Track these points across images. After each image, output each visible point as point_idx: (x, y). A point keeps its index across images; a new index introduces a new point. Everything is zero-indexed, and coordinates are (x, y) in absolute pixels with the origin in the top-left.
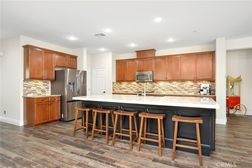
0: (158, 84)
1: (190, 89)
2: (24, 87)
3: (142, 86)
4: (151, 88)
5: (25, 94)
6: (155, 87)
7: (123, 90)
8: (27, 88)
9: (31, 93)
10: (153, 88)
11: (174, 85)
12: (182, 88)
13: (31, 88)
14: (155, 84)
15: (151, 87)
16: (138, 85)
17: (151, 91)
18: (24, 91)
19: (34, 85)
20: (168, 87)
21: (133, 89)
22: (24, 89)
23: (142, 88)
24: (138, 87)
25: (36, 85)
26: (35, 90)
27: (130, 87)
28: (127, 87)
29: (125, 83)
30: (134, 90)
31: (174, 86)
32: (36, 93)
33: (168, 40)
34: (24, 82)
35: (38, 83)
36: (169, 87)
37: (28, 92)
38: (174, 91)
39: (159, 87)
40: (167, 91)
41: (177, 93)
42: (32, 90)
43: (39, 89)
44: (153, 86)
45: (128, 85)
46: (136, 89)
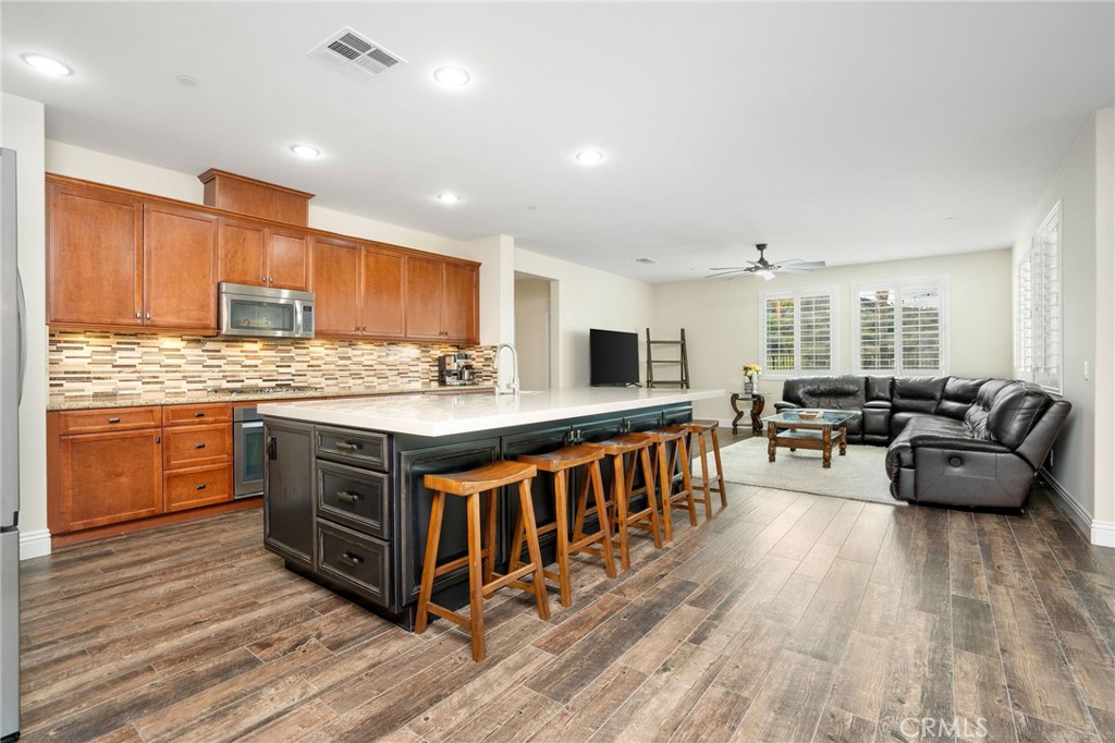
0: (304, 351)
1: (413, 369)
3: (223, 358)
4: (273, 367)
6: (292, 364)
7: (67, 385)
10: (281, 370)
11: (366, 357)
12: (391, 367)
14: (294, 352)
15: (273, 363)
16: (199, 352)
17: (273, 384)
20: (344, 362)
21: (163, 377)
23: (224, 368)
24: (200, 367)
27: (138, 368)
28: (109, 368)
29: (93, 341)
30: (167, 383)
31: (367, 360)
33: (439, 197)
36: (348, 362)
38: (367, 379)
39: (312, 363)
40: (340, 380)
41: (375, 387)
44: (282, 358)
45: (120, 354)
46: (184, 378)
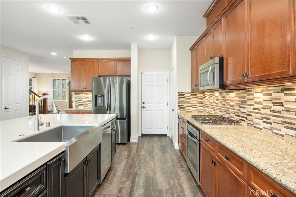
2: (75, 99)
5: (76, 106)
8: (78, 100)
9: (82, 106)
13: (82, 100)
18: (75, 103)
19: (84, 98)
22: (75, 102)
25: (86, 97)
26: (85, 102)
32: (86, 106)
34: (76, 95)
35: (89, 95)
37: (79, 104)
42: (83, 102)
43: (89, 102)
